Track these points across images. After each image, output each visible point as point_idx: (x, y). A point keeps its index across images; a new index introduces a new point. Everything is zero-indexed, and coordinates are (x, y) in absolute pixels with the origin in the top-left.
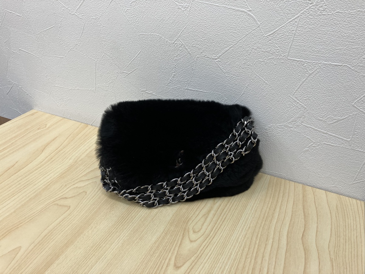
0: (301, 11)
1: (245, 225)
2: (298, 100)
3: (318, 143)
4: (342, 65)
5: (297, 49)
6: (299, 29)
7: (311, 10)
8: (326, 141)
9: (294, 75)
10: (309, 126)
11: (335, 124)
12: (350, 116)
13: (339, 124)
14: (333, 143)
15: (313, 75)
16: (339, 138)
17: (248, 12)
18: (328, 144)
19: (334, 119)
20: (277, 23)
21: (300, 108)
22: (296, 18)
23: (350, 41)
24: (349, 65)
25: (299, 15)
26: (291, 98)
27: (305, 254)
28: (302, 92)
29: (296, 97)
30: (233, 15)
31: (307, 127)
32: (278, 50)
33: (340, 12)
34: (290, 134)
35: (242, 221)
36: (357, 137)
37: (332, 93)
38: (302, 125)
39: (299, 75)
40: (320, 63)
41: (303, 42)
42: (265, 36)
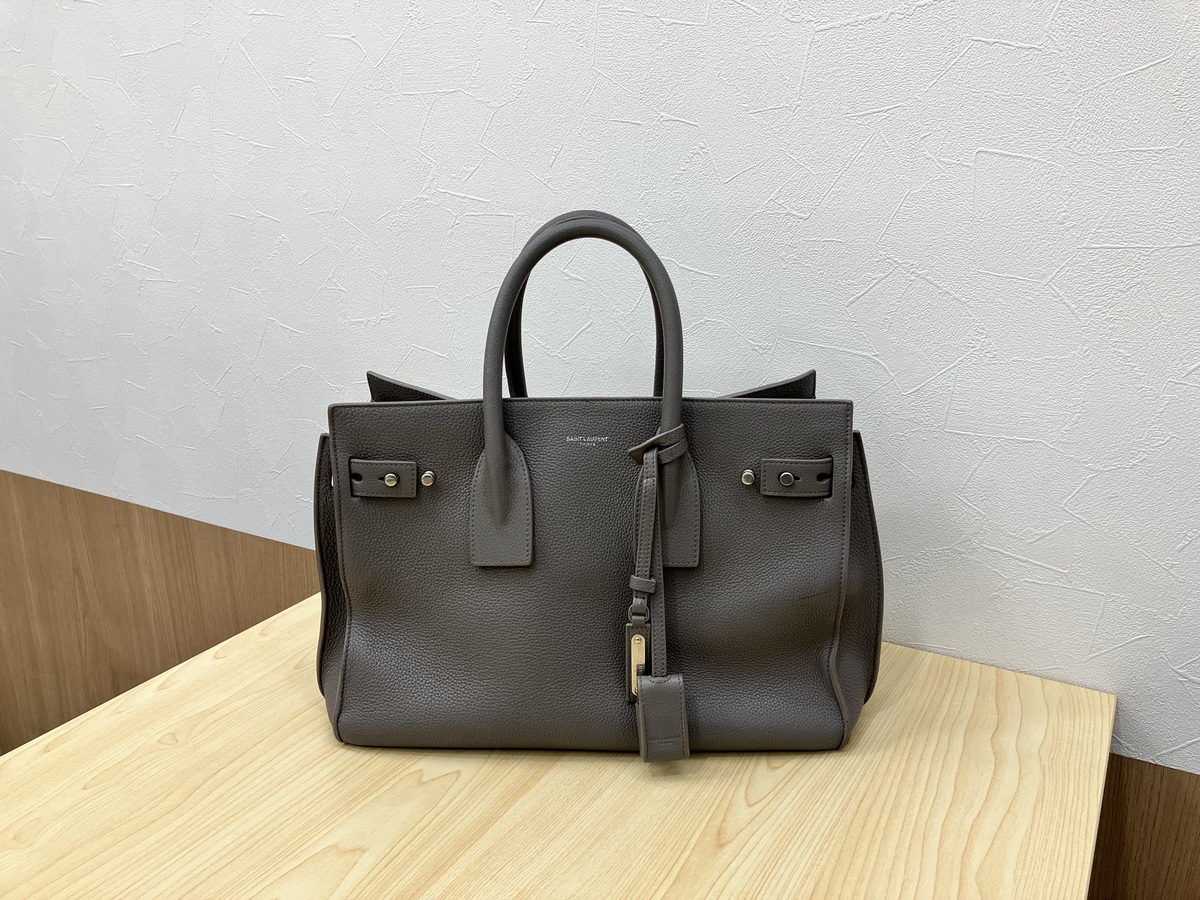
10: (993, 548)
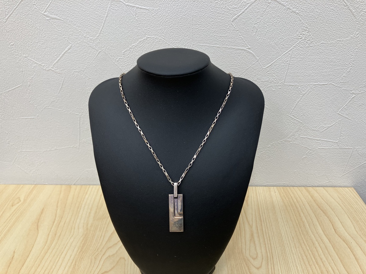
0: (293, 45)
1: (288, 237)
2: (295, 117)
3: (314, 149)
4: (328, 84)
5: (292, 76)
6: (293, 60)
7: (301, 44)
8: (320, 147)
9: (290, 97)
11: (326, 131)
12: (337, 122)
13: (328, 130)
14: (325, 147)
15: (306, 95)
16: (330, 141)
17: (247, 50)
18: (322, 149)
19: (325, 127)
20: (274, 56)
21: (297, 124)
22: (289, 51)
23: (333, 65)
24: (333, 83)
25: (291, 48)
26: (289, 116)
27: (347, 245)
28: (298, 110)
29: (293, 115)
30: (234, 54)
31: (304, 138)
32: (276, 78)
33: (324, 43)
34: (290, 147)
35: (284, 234)
36: (343, 137)
37: (321, 107)
38: (300, 137)
39: (295, 97)
40: (311, 85)
41: (296, 70)
42: (264, 68)
